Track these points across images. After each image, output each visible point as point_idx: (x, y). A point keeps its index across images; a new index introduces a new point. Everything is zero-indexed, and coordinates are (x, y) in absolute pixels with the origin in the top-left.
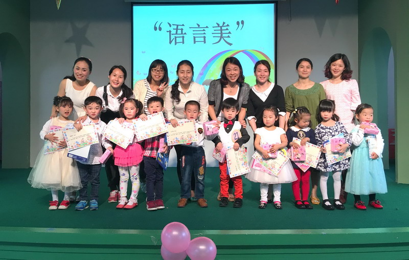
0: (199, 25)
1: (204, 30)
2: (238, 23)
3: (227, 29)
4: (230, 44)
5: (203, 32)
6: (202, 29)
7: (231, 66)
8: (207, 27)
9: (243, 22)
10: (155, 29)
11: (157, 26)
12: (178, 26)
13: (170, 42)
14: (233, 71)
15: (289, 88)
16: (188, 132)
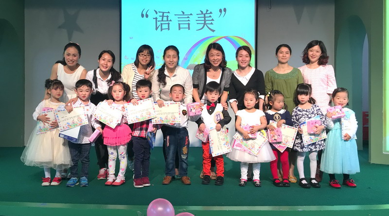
0: (183, 13)
1: (188, 17)
2: (221, 11)
3: (210, 17)
4: (213, 31)
5: (187, 19)
6: (187, 16)
7: (214, 52)
8: (191, 14)
9: (225, 10)
10: (143, 16)
11: (144, 13)
12: (163, 13)
13: (157, 28)
14: (216, 56)
15: (269, 73)
16: (173, 113)
